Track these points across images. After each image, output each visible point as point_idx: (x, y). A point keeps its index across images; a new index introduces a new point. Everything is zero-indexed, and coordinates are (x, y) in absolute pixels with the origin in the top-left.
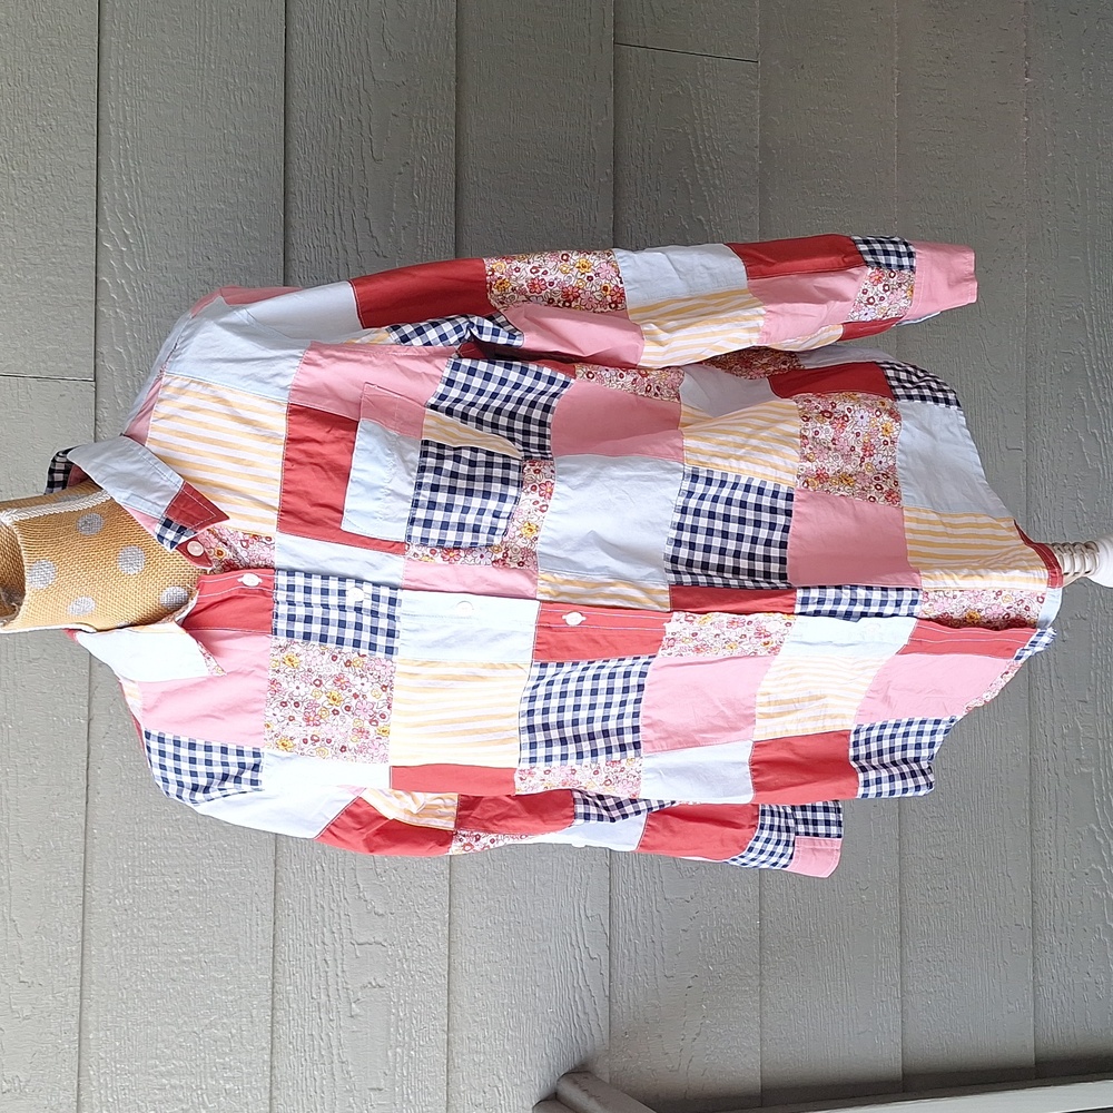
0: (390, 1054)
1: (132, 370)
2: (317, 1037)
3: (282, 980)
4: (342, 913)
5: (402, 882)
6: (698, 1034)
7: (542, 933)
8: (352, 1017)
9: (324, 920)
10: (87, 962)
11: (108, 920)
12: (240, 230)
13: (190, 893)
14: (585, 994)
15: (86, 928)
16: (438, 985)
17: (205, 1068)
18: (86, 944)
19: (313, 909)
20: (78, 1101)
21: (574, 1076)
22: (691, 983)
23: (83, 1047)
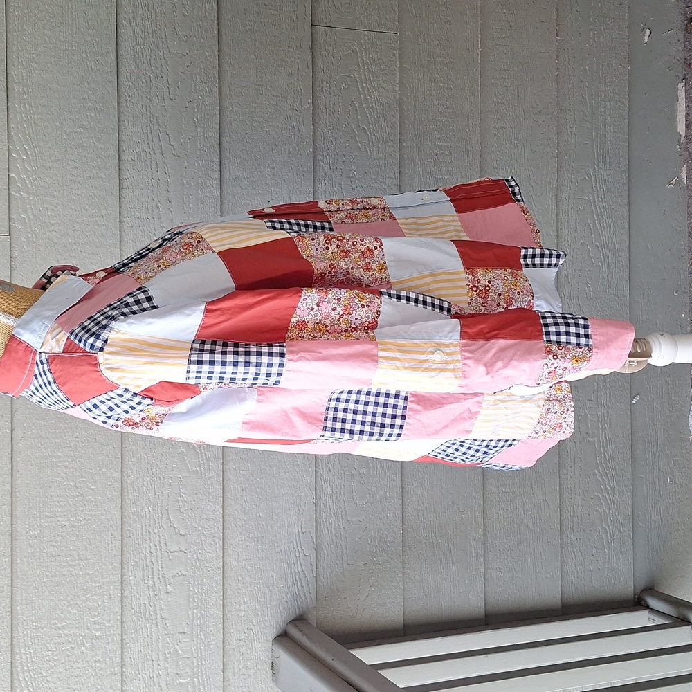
0: (190, 613)
1: (31, 228)
2: (148, 605)
3: (127, 574)
4: (161, 535)
5: (195, 516)
6: (367, 596)
7: (277, 543)
8: (168, 593)
9: (150, 540)
10: (15, 567)
11: (26, 543)
12: (92, 144)
13: (73, 526)
14: (302, 576)
15: (14, 548)
16: (217, 574)
17: (84, 623)
18: (14, 557)
19: (144, 533)
20: (12, 644)
21: (296, 623)
22: (363, 568)
23: (14, 614)
